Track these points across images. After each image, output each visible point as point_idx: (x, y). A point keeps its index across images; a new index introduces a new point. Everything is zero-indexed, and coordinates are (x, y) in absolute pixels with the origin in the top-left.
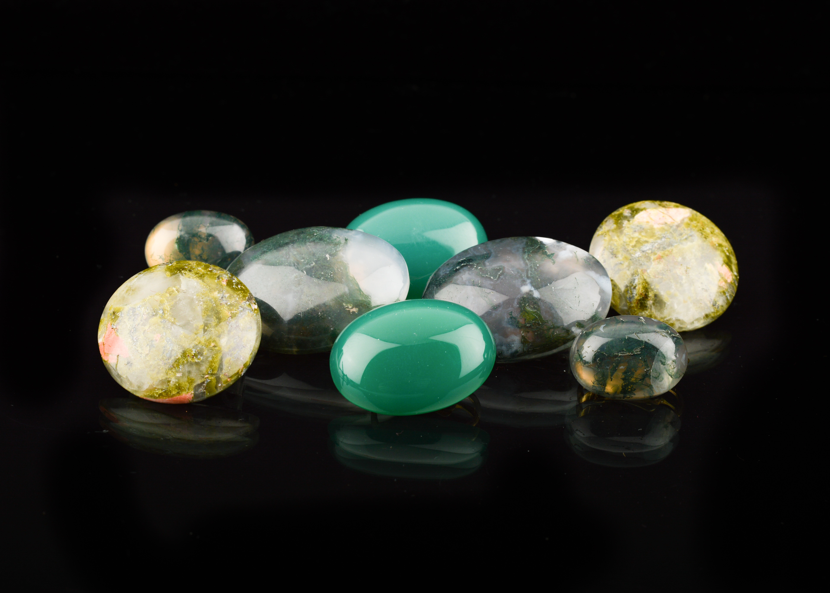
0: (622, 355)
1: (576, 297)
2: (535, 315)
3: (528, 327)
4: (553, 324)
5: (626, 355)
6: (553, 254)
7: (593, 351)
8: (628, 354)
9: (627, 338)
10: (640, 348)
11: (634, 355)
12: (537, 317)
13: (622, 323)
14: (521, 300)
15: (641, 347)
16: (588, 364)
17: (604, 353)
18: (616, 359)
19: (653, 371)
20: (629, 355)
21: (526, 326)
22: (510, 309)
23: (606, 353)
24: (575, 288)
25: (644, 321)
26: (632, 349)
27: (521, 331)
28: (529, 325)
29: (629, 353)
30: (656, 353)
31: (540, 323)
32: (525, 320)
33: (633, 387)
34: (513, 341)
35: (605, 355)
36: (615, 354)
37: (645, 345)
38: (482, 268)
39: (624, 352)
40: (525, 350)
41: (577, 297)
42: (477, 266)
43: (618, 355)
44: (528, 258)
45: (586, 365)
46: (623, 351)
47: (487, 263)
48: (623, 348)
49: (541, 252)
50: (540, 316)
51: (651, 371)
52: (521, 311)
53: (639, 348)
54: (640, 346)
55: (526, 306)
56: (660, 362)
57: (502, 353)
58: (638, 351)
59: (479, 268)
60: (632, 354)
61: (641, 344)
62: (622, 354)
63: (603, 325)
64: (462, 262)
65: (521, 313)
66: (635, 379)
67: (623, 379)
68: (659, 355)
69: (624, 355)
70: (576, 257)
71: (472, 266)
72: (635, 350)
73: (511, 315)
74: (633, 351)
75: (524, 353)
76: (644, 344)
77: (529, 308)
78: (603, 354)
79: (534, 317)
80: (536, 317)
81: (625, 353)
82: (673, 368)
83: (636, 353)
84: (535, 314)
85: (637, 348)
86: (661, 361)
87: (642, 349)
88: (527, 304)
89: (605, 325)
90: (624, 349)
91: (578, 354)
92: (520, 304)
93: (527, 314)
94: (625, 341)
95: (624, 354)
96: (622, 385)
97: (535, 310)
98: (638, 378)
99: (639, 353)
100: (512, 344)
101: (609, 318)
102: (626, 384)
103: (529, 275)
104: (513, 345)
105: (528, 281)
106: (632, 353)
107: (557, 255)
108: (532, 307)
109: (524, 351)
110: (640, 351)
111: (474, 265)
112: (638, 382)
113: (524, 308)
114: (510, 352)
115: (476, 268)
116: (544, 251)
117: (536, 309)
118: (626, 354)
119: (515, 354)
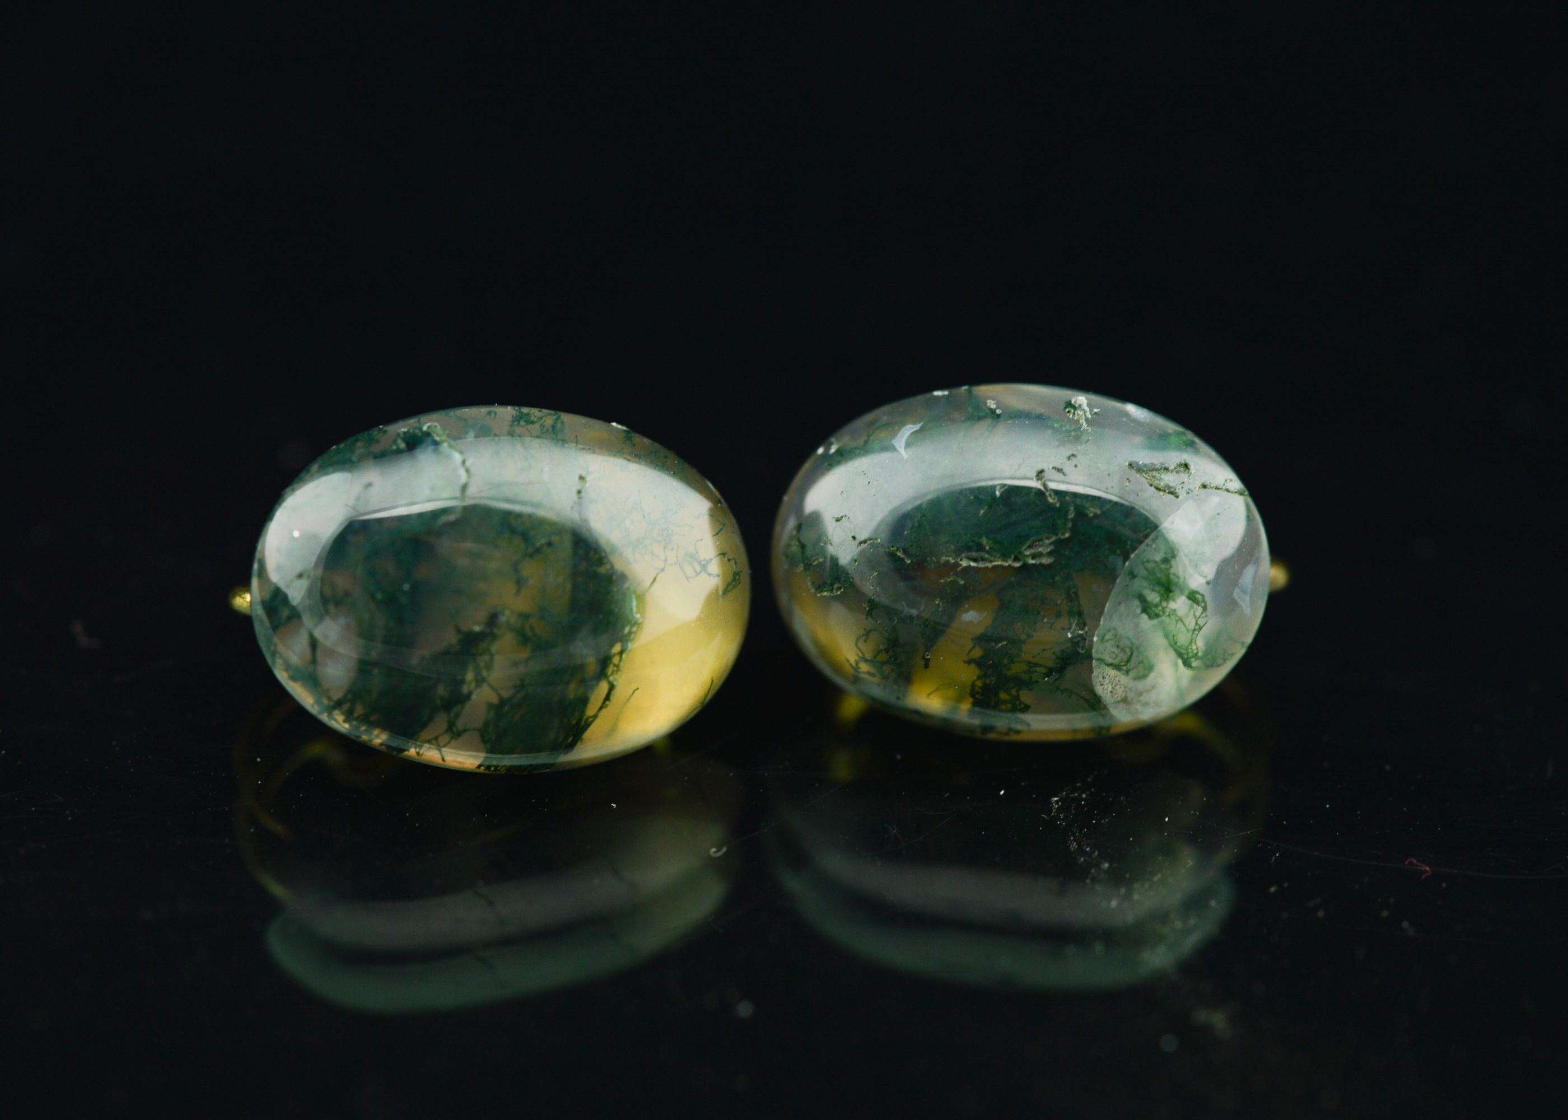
0: (973, 564)
5: (990, 565)
7: (854, 538)
8: (999, 563)
9: (1002, 494)
10: (1054, 538)
11: (1025, 567)
13: (993, 418)
15: (1057, 534)
16: (832, 591)
17: (899, 554)
18: (949, 580)
19: (1102, 639)
20: (1001, 566)
23: (905, 552)
25: (1087, 420)
26: (1020, 539)
29: (1005, 557)
30: (1120, 562)
33: (1017, 697)
35: (903, 560)
36: (944, 559)
37: (1073, 529)
39: (982, 554)
43: (957, 565)
45: (825, 594)
46: (980, 548)
48: (981, 537)
51: (1095, 639)
53: (1047, 542)
54: (1053, 529)
56: (1137, 602)
58: (1039, 555)
60: (1017, 565)
61: (1059, 522)
62: (975, 560)
63: (910, 426)
66: (1026, 668)
67: (979, 663)
68: (1133, 575)
69: (981, 565)
72: (1030, 547)
74: (1020, 553)
76: (1070, 525)
78: (896, 555)
81: (987, 556)
82: (1195, 630)
83: (1033, 558)
85: (1041, 540)
86: (1142, 598)
87: (1059, 544)
89: (917, 427)
90: (984, 541)
91: (799, 540)
94: (990, 506)
95: (983, 559)
96: (973, 685)
98: (1040, 665)
99: (1046, 561)
101: (946, 393)
102: (988, 681)
106: (1016, 559)
110: (1050, 554)
112: (1037, 682)
118: (991, 562)
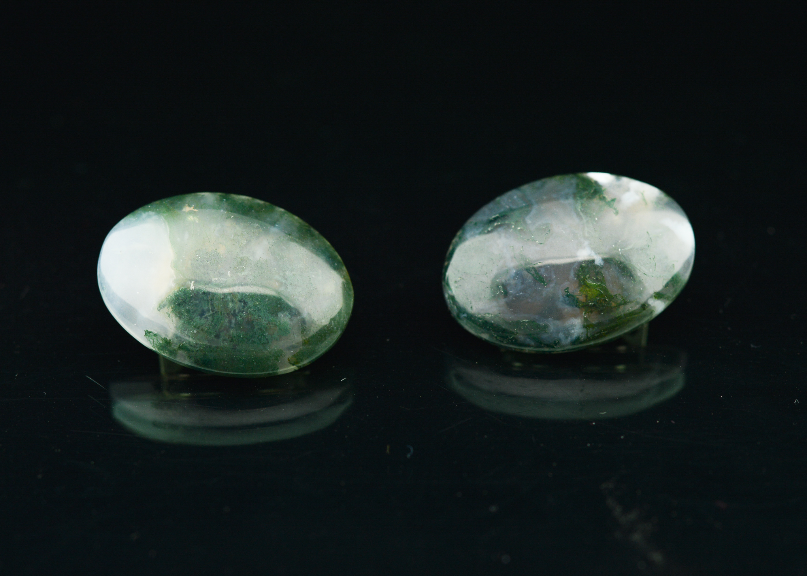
1: (650, 258)
2: (600, 290)
3: (591, 307)
4: (623, 299)
6: (613, 200)
12: (603, 292)
14: (579, 271)
21: (588, 305)
22: (566, 284)
24: (648, 246)
27: (582, 313)
28: (593, 304)
31: (607, 300)
32: (587, 296)
34: (573, 326)
38: (522, 228)
40: (589, 335)
41: (652, 259)
42: (516, 226)
44: (582, 209)
47: (529, 221)
49: (597, 197)
50: (606, 290)
52: (580, 285)
55: (587, 279)
57: (559, 342)
59: (519, 228)
64: (495, 220)
65: (581, 288)
70: (644, 200)
71: (509, 226)
73: (568, 292)
75: (588, 339)
77: (591, 280)
79: (598, 292)
80: (600, 292)
84: (598, 287)
88: (588, 276)
92: (578, 276)
93: (588, 289)
97: (598, 283)
100: (571, 330)
103: (587, 235)
104: (573, 331)
105: (586, 243)
107: (620, 201)
108: (594, 280)
109: (587, 337)
111: (512, 225)
113: (584, 280)
114: (569, 340)
115: (515, 229)
116: (601, 196)
117: (600, 282)
119: (577, 341)
